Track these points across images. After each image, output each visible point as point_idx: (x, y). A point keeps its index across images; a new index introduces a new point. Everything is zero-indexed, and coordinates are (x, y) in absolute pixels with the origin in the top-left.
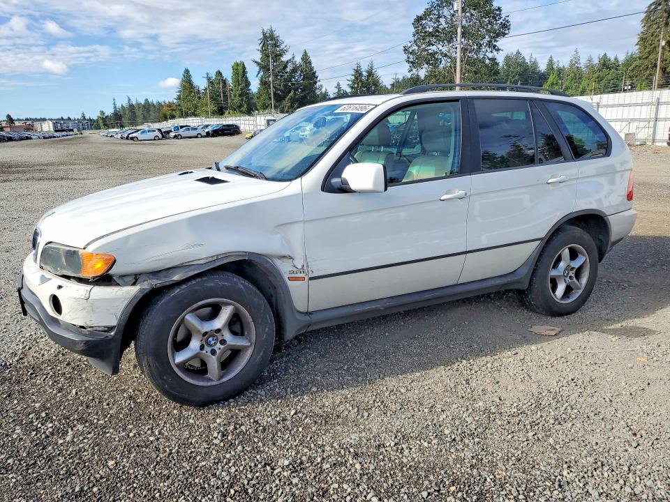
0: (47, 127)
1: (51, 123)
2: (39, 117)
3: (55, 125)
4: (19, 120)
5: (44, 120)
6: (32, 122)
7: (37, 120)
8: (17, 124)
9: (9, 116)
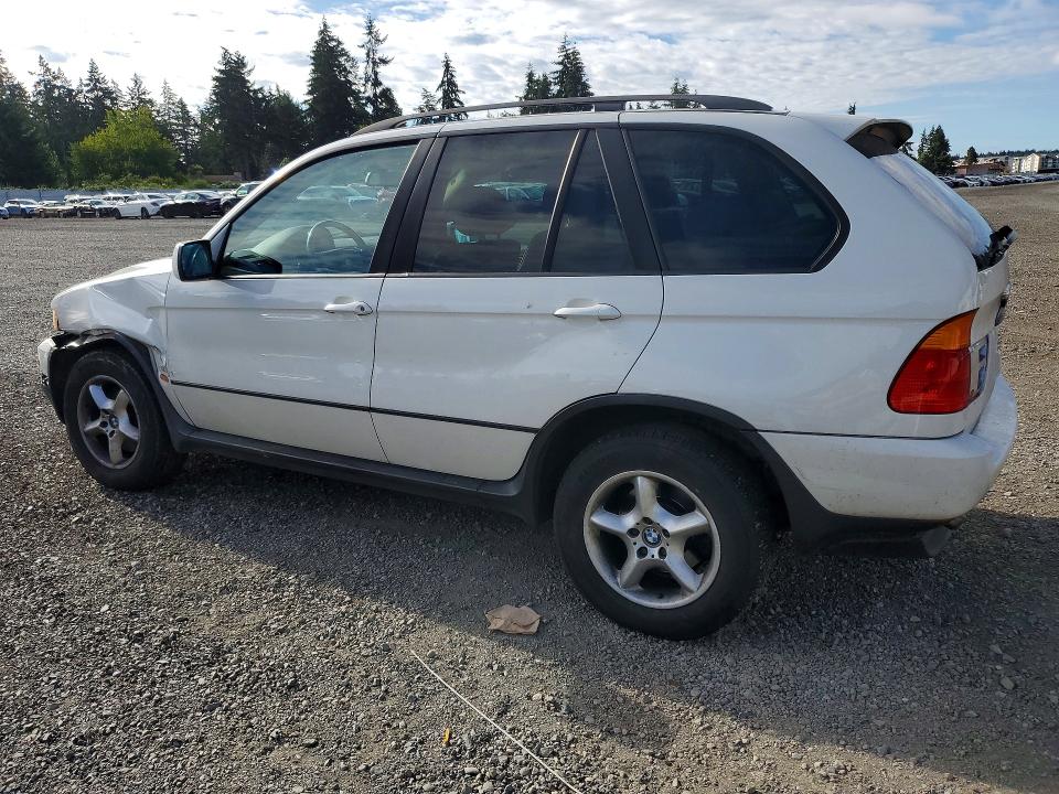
0: (1031, 165)
1: (1037, 158)
2: (1015, 150)
3: (1043, 162)
4: (982, 156)
5: (1028, 153)
6: (1007, 158)
7: (1011, 154)
8: (981, 161)
9: (972, 151)
